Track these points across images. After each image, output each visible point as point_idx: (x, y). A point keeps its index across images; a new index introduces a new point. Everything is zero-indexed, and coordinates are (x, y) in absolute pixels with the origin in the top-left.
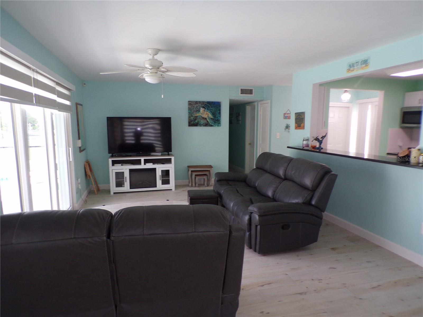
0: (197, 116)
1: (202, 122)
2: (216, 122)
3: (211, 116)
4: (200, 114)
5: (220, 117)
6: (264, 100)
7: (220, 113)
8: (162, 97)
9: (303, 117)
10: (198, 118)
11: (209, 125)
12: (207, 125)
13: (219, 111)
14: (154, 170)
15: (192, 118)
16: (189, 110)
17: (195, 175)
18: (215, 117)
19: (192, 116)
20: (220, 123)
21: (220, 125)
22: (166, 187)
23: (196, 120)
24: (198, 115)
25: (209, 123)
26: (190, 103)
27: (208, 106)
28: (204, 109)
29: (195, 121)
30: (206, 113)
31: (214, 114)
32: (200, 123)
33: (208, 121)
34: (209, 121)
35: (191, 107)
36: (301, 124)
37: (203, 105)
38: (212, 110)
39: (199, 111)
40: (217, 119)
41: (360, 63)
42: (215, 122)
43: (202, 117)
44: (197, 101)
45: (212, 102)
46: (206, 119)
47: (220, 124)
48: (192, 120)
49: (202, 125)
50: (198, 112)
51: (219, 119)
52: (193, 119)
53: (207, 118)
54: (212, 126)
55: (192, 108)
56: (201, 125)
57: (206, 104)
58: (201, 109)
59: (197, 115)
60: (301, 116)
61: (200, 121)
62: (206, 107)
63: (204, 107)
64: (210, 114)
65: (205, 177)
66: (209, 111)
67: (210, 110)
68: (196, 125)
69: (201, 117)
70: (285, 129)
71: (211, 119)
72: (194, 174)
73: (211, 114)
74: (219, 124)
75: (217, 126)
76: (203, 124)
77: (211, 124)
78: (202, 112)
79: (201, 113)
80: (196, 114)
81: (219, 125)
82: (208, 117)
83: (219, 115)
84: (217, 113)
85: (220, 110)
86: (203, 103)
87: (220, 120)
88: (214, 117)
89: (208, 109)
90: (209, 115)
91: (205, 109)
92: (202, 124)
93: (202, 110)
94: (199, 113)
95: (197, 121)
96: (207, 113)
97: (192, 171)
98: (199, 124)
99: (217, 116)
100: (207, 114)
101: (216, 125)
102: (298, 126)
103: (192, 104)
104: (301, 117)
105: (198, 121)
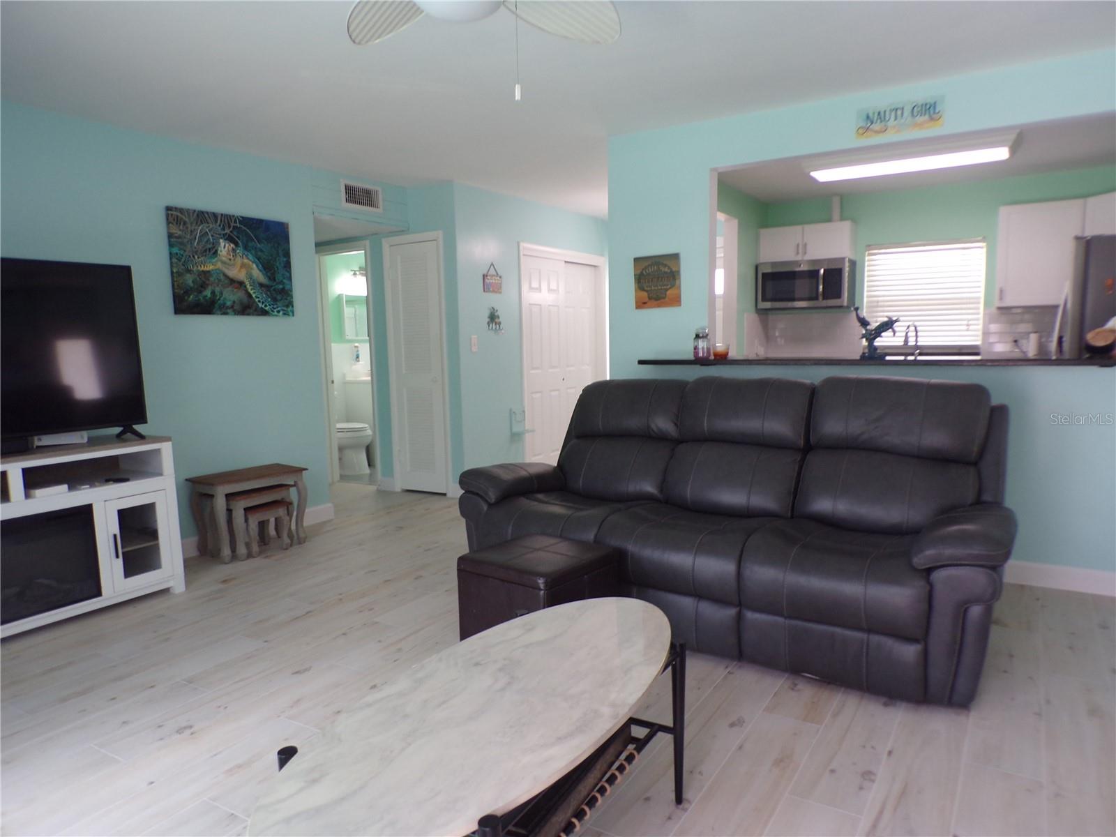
0: (209, 272)
1: (230, 296)
2: (279, 297)
3: (257, 274)
4: (219, 265)
5: (290, 279)
6: (408, 229)
7: (288, 265)
8: (518, 96)
9: (674, 269)
10: (212, 279)
11: (256, 310)
12: (249, 311)
13: (285, 259)
14: (84, 515)
15: (189, 280)
16: (171, 245)
17: (246, 510)
18: (275, 280)
19: (189, 271)
20: (290, 304)
21: (293, 312)
22: (144, 582)
23: (203, 286)
24: (210, 267)
25: (255, 301)
26: (174, 216)
27: (247, 234)
28: (232, 245)
29: (201, 292)
30: (239, 260)
31: (267, 267)
32: (221, 302)
33: (250, 296)
34: (254, 296)
35: (179, 233)
36: (667, 290)
37: (227, 231)
38: (261, 251)
39: (216, 251)
40: (281, 286)
41: (907, 113)
42: (275, 300)
43: (225, 275)
44: (202, 212)
45: (260, 222)
46: (241, 284)
47: (293, 306)
48: (191, 288)
49: (227, 308)
50: (211, 257)
51: (287, 287)
52: (192, 285)
53: (247, 283)
54: (264, 313)
55: (188, 237)
56: (224, 311)
57: (238, 225)
58: (222, 244)
59: (208, 269)
60: (665, 266)
61: (221, 293)
62: (238, 238)
63: (230, 239)
64: (254, 266)
65: (281, 512)
66: (250, 257)
67: (253, 252)
68: (207, 308)
69: (222, 277)
70: (488, 323)
71: (261, 285)
72: (239, 507)
73: (257, 266)
74: (287, 306)
75: (281, 313)
76: (232, 307)
77: (260, 305)
78: (224, 259)
79: (224, 263)
80: (204, 263)
81: (290, 309)
82: (250, 277)
83: (288, 274)
84: (278, 264)
85: (287, 254)
86: (227, 219)
87: (291, 290)
88: (270, 279)
89: (246, 248)
90: (252, 269)
91: (236, 244)
92: (229, 303)
93: (224, 248)
94: (214, 260)
95: (208, 293)
96: (246, 261)
97: (227, 496)
98: (216, 306)
99: (279, 277)
100: (243, 266)
101: (278, 312)
102: (650, 298)
103: (185, 223)
104: (666, 270)
105: (213, 293)
